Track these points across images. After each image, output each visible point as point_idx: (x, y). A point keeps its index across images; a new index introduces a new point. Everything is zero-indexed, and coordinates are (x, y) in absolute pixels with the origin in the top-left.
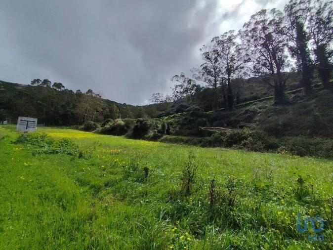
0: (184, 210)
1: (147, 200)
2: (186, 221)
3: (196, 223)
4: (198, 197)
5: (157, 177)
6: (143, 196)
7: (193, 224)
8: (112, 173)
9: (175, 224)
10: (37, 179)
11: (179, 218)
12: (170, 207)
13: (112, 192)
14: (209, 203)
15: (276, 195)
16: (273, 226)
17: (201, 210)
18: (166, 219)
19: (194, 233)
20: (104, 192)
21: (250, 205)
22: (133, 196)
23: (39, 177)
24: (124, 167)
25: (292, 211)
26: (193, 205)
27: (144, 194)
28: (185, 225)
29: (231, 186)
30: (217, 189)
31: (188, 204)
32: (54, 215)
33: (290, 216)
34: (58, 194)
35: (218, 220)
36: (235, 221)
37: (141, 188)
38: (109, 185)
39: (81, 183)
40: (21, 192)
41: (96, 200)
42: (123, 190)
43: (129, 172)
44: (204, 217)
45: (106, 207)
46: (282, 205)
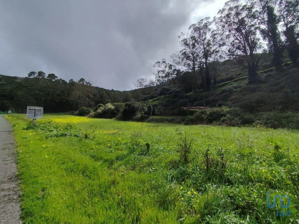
0: (186, 174)
1: (154, 168)
2: (189, 182)
3: (197, 183)
4: (195, 164)
5: (157, 150)
6: (149, 166)
7: (196, 183)
8: (118, 149)
9: (181, 184)
10: (58, 157)
11: (183, 180)
12: (174, 172)
13: (123, 164)
14: (205, 168)
15: (258, 159)
16: (258, 182)
17: (200, 173)
18: (173, 181)
19: (197, 190)
20: (116, 164)
21: (239, 167)
22: (142, 166)
23: (59, 156)
24: (126, 144)
25: (272, 170)
26: (193, 170)
27: (150, 164)
28: (189, 185)
29: (221, 154)
30: (210, 157)
31: (189, 169)
32: (82, 183)
33: (271, 174)
34: (81, 167)
35: (214, 180)
36: (228, 179)
37: (146, 159)
38: (119, 158)
39: (95, 158)
40: (50, 167)
41: (112, 171)
42: (132, 162)
43: (134, 148)
44: (203, 178)
45: (122, 175)
46: (264, 166)
